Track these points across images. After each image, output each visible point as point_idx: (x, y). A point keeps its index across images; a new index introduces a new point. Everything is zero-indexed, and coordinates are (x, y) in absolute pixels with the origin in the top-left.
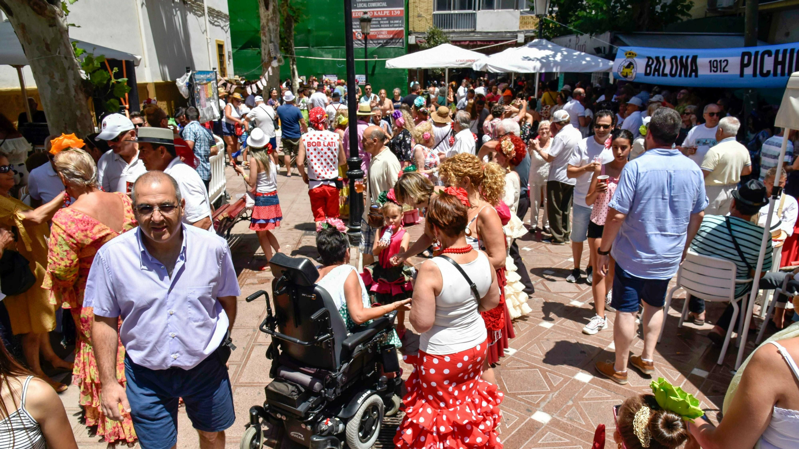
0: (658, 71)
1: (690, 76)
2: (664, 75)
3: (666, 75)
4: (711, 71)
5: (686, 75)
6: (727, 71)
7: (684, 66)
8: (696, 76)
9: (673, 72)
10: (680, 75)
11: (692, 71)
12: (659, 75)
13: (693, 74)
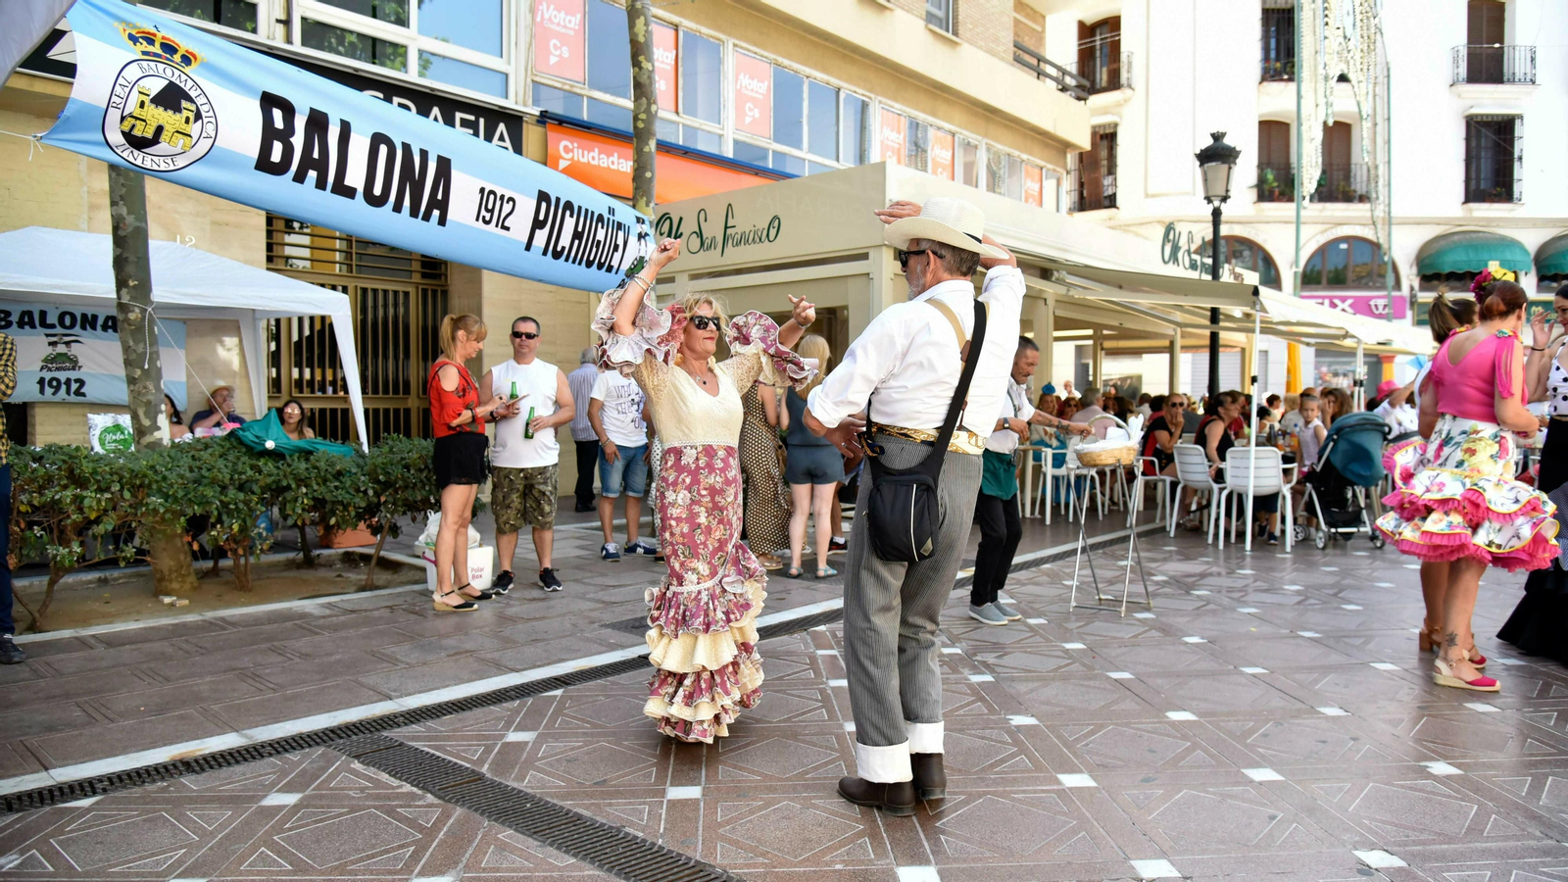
0: (322, 166)
1: (427, 217)
2: (344, 190)
3: (350, 193)
4: (477, 220)
5: (414, 213)
6: (508, 229)
7: (412, 179)
8: (442, 221)
9: (377, 191)
10: (398, 208)
11: (433, 203)
12: (321, 184)
13: (436, 213)
